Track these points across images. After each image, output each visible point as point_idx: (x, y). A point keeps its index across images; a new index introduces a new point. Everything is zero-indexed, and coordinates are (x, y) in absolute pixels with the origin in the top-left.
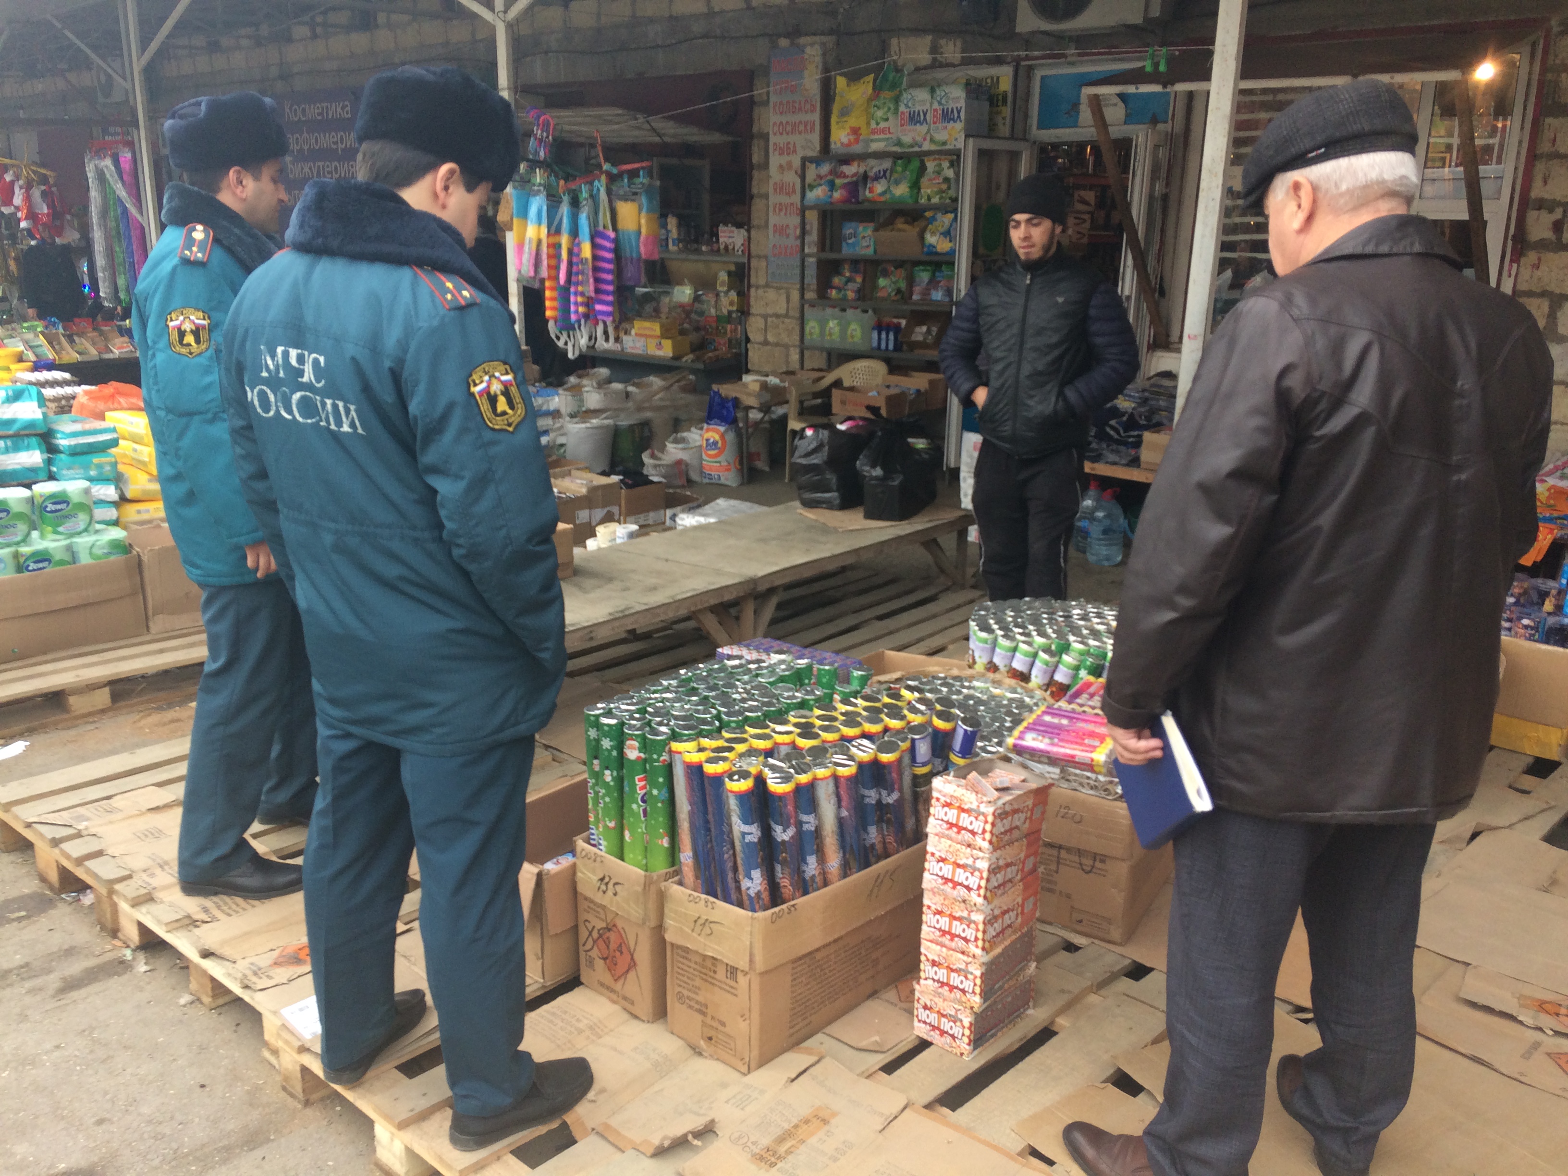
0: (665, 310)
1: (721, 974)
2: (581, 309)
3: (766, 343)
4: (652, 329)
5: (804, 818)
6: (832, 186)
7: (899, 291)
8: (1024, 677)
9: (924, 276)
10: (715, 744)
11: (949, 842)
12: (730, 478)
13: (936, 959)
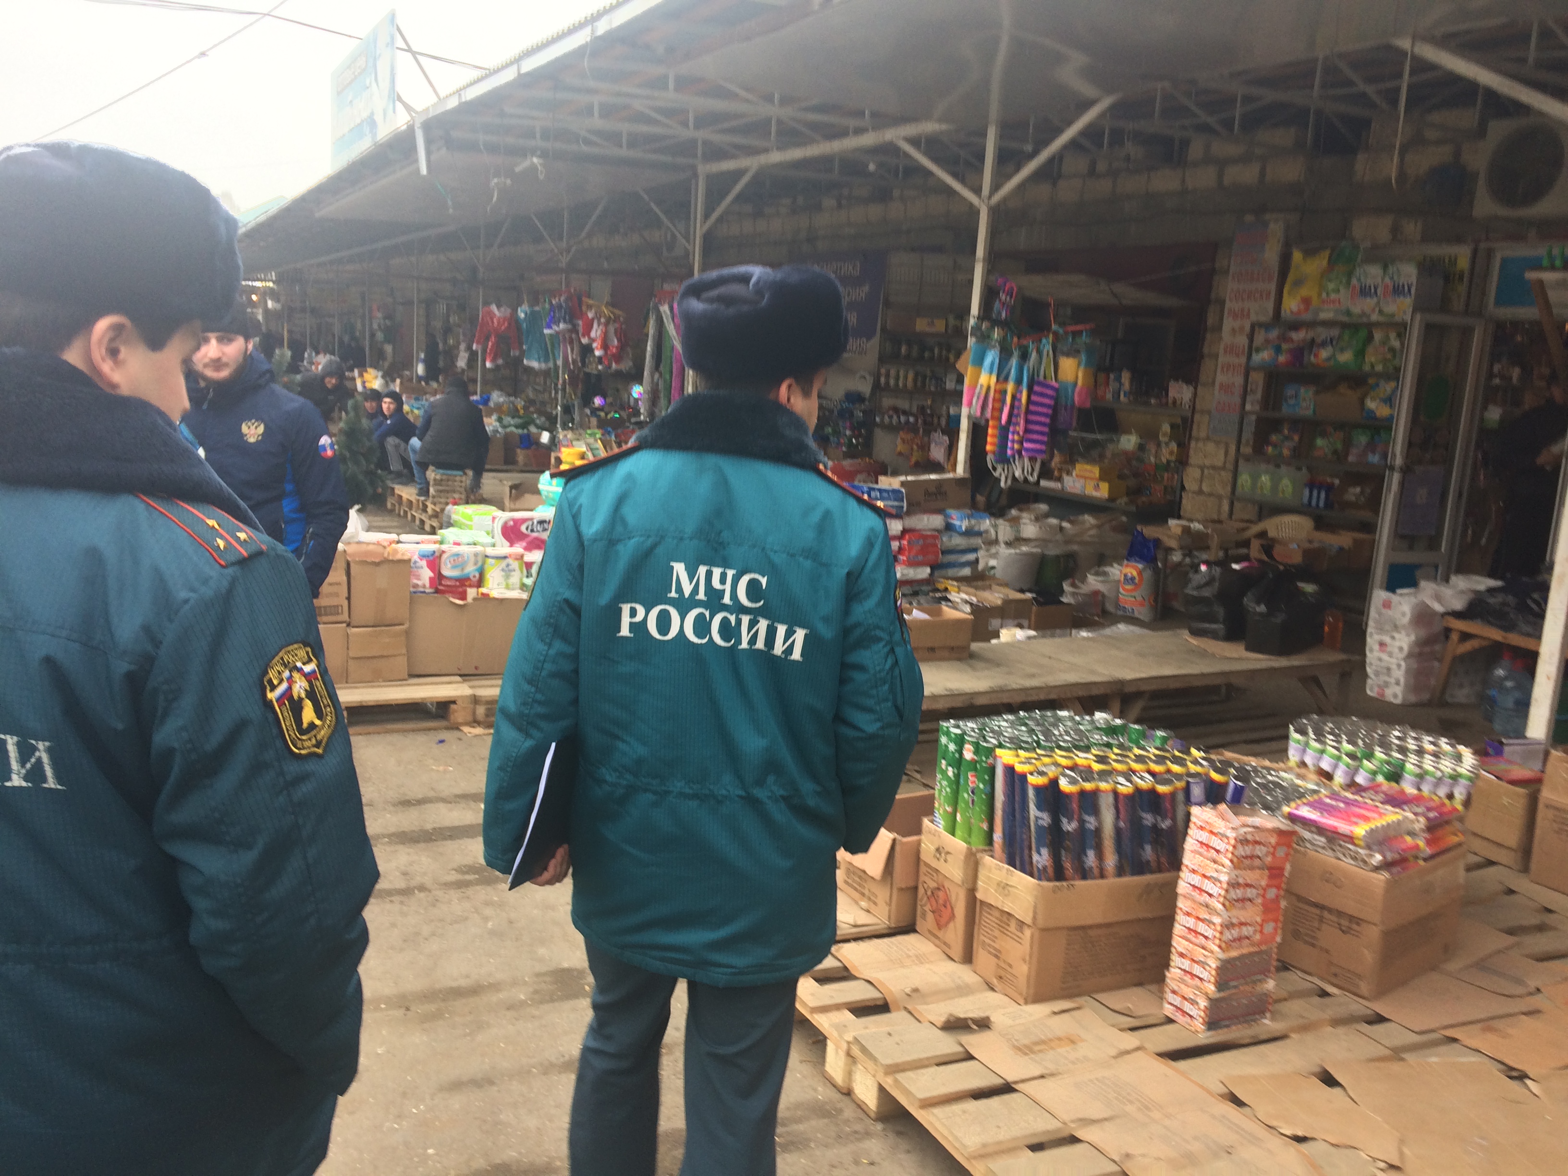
0: (1108, 454)
1: (1013, 927)
2: (1016, 446)
3: (1200, 492)
4: (1091, 472)
5: (1087, 818)
6: (1278, 350)
7: (1335, 452)
8: (1329, 776)
9: (1362, 439)
10: (1027, 755)
11: (1202, 858)
12: (1143, 612)
13: (1184, 951)
